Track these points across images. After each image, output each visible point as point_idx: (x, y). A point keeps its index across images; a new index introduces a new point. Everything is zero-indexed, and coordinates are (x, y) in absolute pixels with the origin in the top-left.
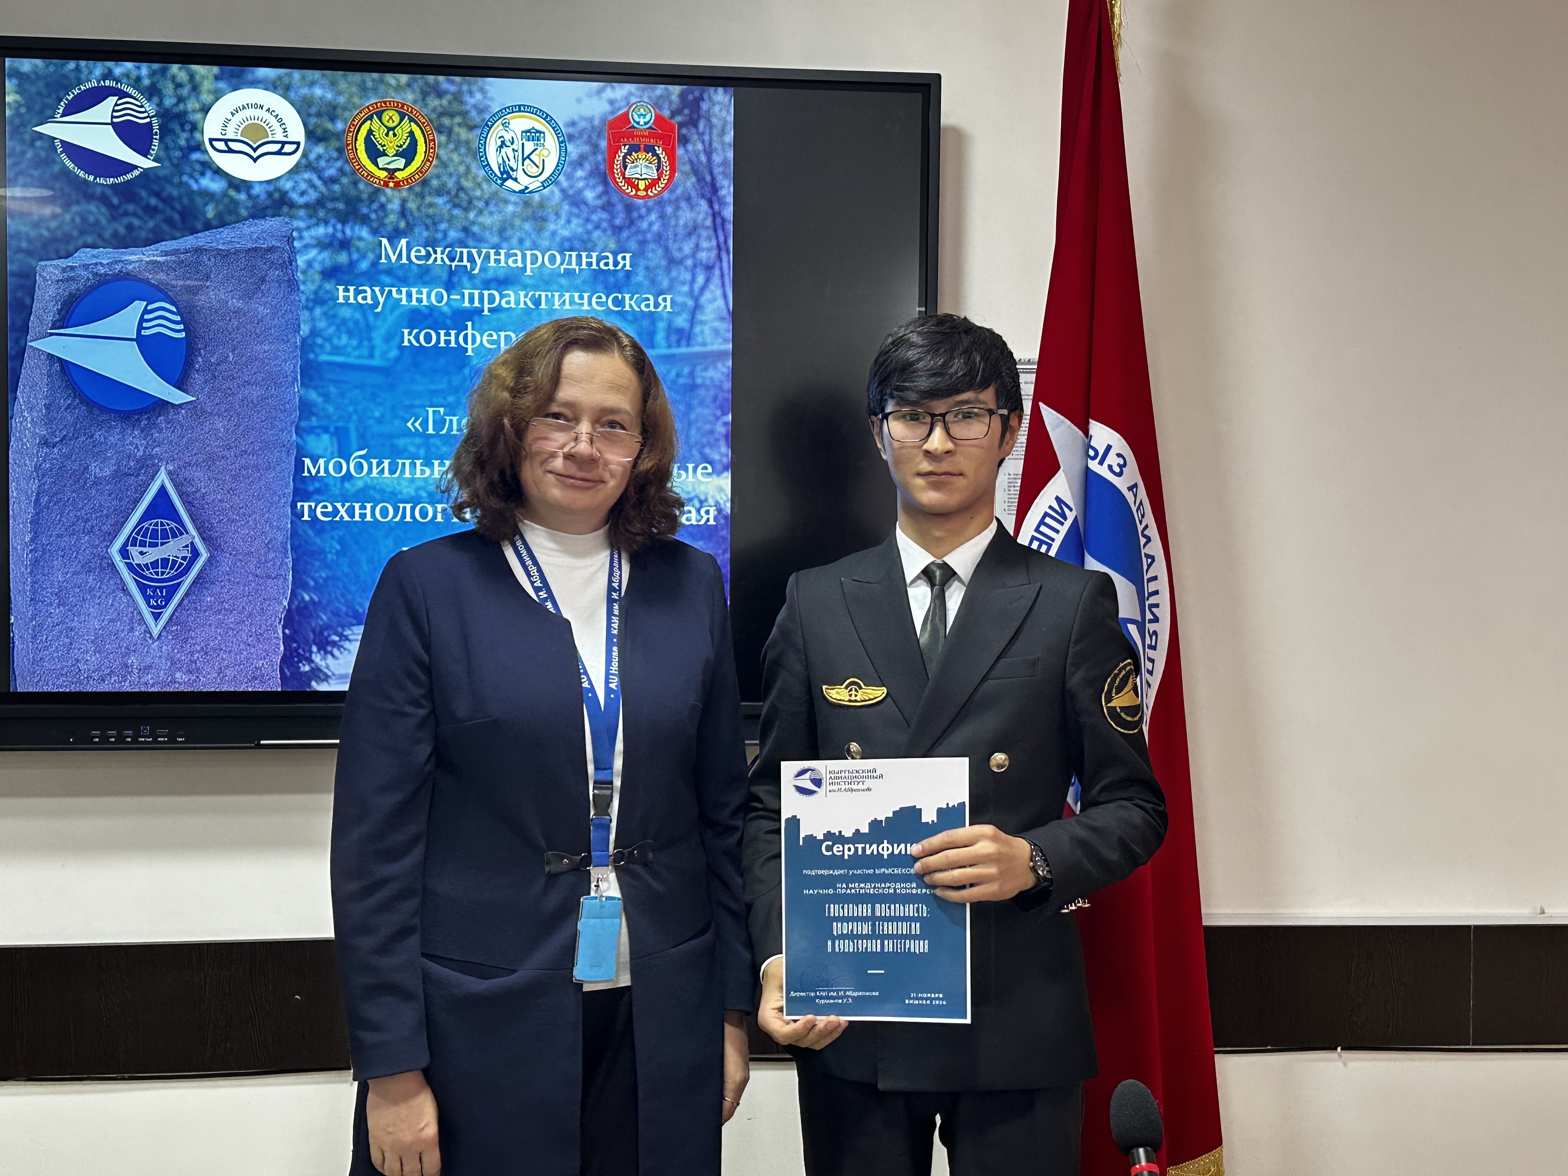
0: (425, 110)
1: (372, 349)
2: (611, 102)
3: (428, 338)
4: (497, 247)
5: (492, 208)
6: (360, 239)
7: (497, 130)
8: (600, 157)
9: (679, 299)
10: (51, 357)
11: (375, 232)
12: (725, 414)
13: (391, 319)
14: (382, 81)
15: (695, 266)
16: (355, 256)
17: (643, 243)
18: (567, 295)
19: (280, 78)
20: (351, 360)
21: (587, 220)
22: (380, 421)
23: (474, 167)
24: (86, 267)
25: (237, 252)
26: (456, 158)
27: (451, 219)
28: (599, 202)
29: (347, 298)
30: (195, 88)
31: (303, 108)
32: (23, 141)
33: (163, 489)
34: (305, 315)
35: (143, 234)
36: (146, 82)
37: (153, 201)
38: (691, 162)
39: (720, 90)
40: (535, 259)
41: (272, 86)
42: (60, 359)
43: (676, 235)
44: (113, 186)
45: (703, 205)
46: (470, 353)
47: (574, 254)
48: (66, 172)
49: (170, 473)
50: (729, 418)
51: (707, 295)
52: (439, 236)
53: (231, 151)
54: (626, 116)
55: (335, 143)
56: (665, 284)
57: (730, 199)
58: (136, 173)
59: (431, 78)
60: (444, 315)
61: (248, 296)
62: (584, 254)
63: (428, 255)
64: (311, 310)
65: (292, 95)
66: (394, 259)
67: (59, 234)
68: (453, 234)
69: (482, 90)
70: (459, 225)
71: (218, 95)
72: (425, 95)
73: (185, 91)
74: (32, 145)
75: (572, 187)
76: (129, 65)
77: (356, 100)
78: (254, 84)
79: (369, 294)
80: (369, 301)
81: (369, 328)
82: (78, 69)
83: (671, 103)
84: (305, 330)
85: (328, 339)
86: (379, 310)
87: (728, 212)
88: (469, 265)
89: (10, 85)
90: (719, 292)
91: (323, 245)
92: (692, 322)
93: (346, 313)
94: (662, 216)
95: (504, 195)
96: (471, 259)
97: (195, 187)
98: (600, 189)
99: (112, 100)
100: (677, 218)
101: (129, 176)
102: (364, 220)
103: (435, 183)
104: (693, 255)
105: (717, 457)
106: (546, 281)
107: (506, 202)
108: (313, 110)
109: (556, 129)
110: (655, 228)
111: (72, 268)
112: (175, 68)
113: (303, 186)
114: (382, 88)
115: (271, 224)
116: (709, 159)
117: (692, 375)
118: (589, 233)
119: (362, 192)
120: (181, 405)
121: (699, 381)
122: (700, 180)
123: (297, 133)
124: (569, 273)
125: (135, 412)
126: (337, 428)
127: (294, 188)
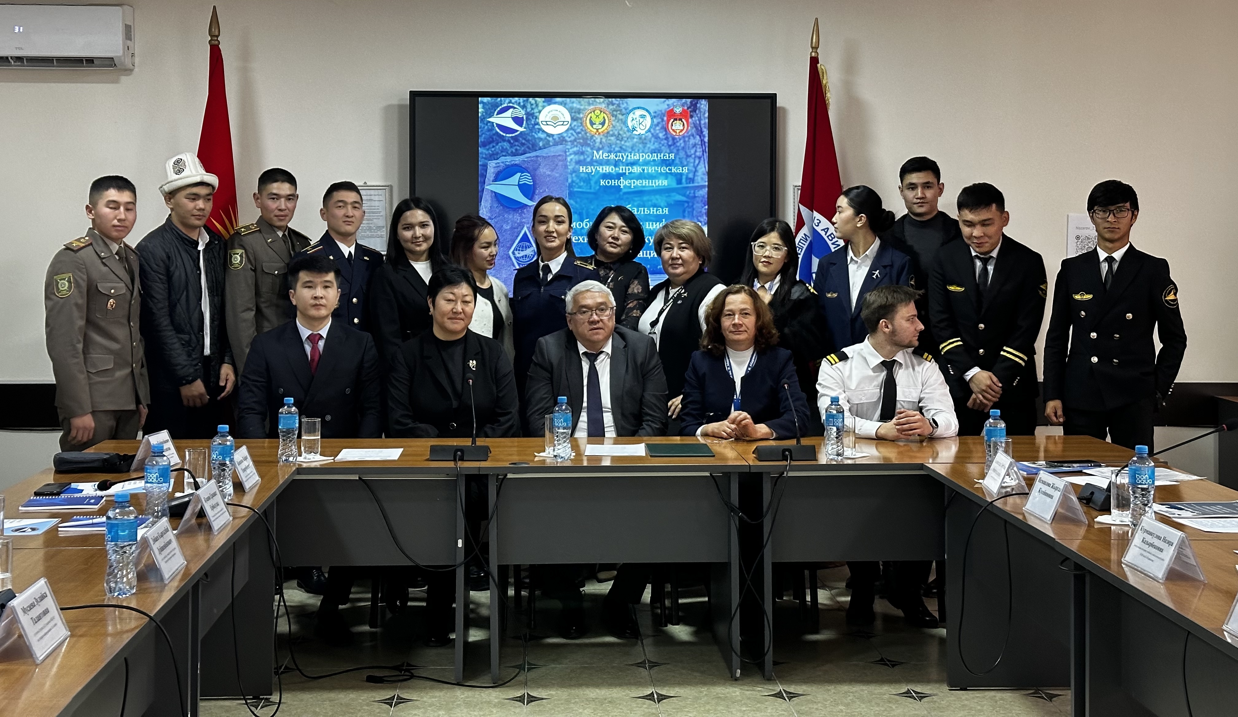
0: (608, 110)
1: (591, 186)
2: (668, 105)
3: (608, 183)
4: (631, 153)
5: (629, 140)
6: (587, 151)
7: (631, 115)
8: (664, 123)
9: (690, 168)
10: (492, 191)
11: (592, 149)
12: (705, 206)
13: (597, 177)
14: (595, 101)
15: (695, 157)
16: (586, 157)
17: (678, 150)
18: (653, 168)
19: (563, 101)
20: (584, 190)
21: (660, 143)
22: (593, 210)
23: (623, 128)
24: (503, 162)
25: (549, 156)
26: (618, 124)
27: (616, 144)
28: (664, 137)
29: (583, 170)
30: (537, 105)
31: (570, 110)
32: (484, 124)
33: (525, 233)
34: (569, 176)
35: (520, 152)
36: (522, 104)
37: (523, 141)
38: (694, 123)
39: (703, 100)
40: (643, 156)
41: (560, 104)
42: (495, 192)
43: (689, 147)
44: (512, 137)
45: (698, 137)
46: (622, 187)
47: (656, 154)
48: (497, 133)
49: (527, 228)
50: (707, 207)
51: (699, 167)
52: (612, 149)
53: (547, 125)
54: (672, 110)
55: (580, 121)
56: (685, 163)
57: (707, 135)
58: (518, 132)
59: (610, 100)
60: (614, 175)
61: (552, 170)
62: (659, 154)
63: (609, 156)
64: (571, 174)
65: (567, 106)
66: (598, 157)
67: (495, 152)
68: (617, 149)
69: (627, 103)
70: (619, 146)
71: (544, 107)
72: (608, 105)
73: (534, 106)
74: (487, 125)
75: (655, 132)
76: (517, 99)
77: (587, 107)
78: (555, 103)
79: (590, 169)
80: (590, 171)
81: (590, 180)
82: (501, 100)
83: (687, 105)
84: (570, 180)
85: (577, 184)
86: (593, 174)
87: (706, 139)
88: (621, 159)
89: (480, 106)
90: (703, 166)
91: (575, 153)
92: (694, 175)
93: (582, 175)
94: (684, 141)
95: (633, 136)
96: (622, 156)
97: (536, 136)
98: (664, 133)
99: (511, 110)
100: (689, 141)
101: (516, 134)
102: (589, 145)
103: (611, 133)
104: (695, 154)
105: (702, 220)
106: (647, 163)
107: (634, 138)
108: (573, 111)
109: (649, 113)
110: (682, 145)
111: (499, 163)
112: (531, 99)
113: (570, 135)
114: (595, 103)
115: (560, 147)
116: (700, 123)
117: (694, 193)
118: (660, 147)
119: (588, 136)
120: (531, 206)
121: (696, 195)
122: (697, 129)
123: (568, 118)
124: (654, 160)
125: (517, 208)
126: (580, 212)
127: (567, 136)
